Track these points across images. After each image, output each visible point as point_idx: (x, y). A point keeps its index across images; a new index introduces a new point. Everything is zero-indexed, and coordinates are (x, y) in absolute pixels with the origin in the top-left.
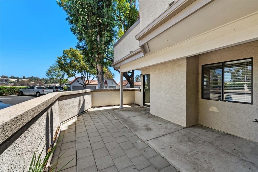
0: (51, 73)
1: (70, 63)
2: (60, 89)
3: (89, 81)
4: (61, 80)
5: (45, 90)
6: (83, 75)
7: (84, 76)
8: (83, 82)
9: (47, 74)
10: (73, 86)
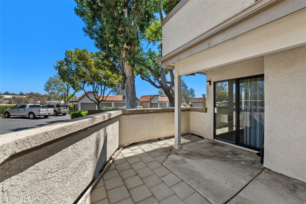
0: (51, 86)
1: (77, 69)
2: (63, 108)
3: (103, 96)
4: (66, 96)
5: (41, 110)
6: (95, 89)
7: (97, 89)
8: (96, 98)
9: (45, 88)
10: (81, 103)
